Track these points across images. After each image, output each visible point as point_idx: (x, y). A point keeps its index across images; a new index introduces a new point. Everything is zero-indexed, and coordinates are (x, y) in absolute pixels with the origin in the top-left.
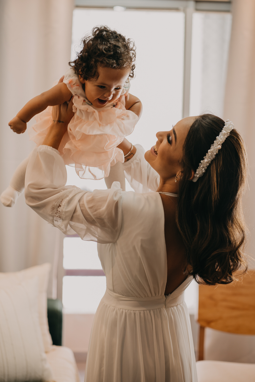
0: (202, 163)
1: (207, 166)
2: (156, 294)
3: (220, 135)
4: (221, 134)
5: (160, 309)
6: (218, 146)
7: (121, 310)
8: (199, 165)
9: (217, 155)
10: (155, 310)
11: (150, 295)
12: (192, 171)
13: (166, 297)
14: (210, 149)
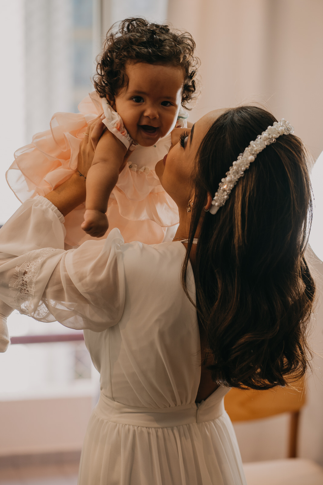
0: (223, 183)
1: (231, 189)
2: (182, 403)
3: (257, 139)
4: (259, 138)
5: (189, 424)
6: (250, 156)
7: (127, 426)
8: (219, 186)
9: (246, 171)
10: (181, 426)
11: (172, 404)
12: (208, 194)
13: (197, 405)
14: (236, 160)
